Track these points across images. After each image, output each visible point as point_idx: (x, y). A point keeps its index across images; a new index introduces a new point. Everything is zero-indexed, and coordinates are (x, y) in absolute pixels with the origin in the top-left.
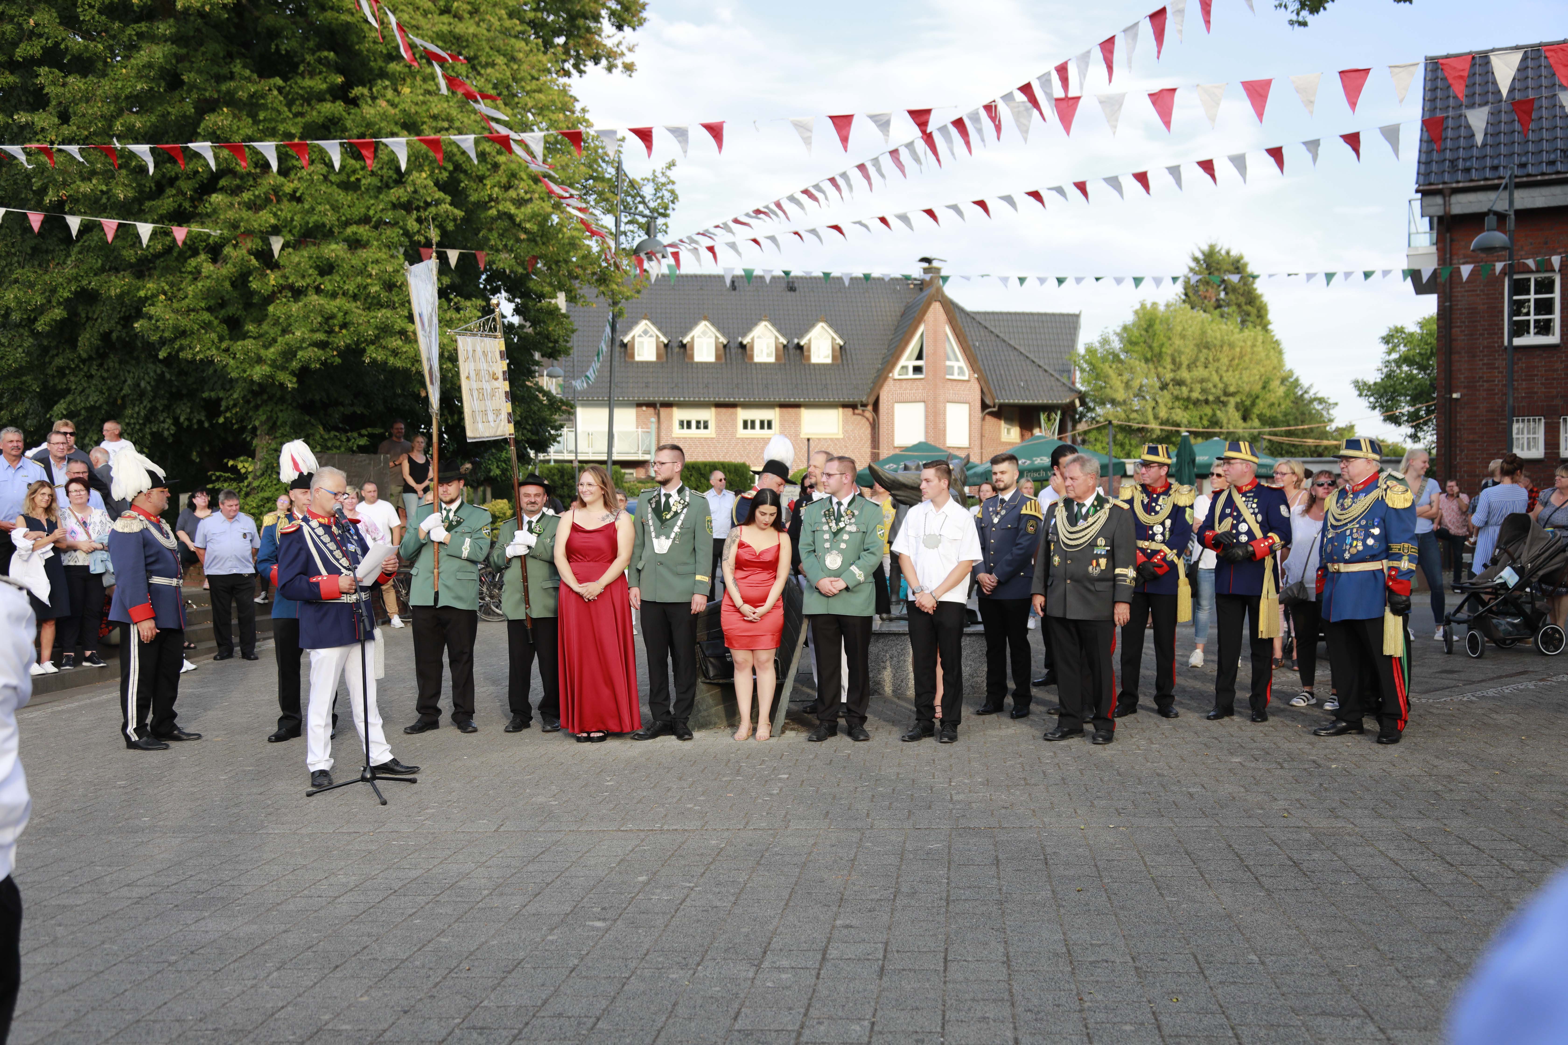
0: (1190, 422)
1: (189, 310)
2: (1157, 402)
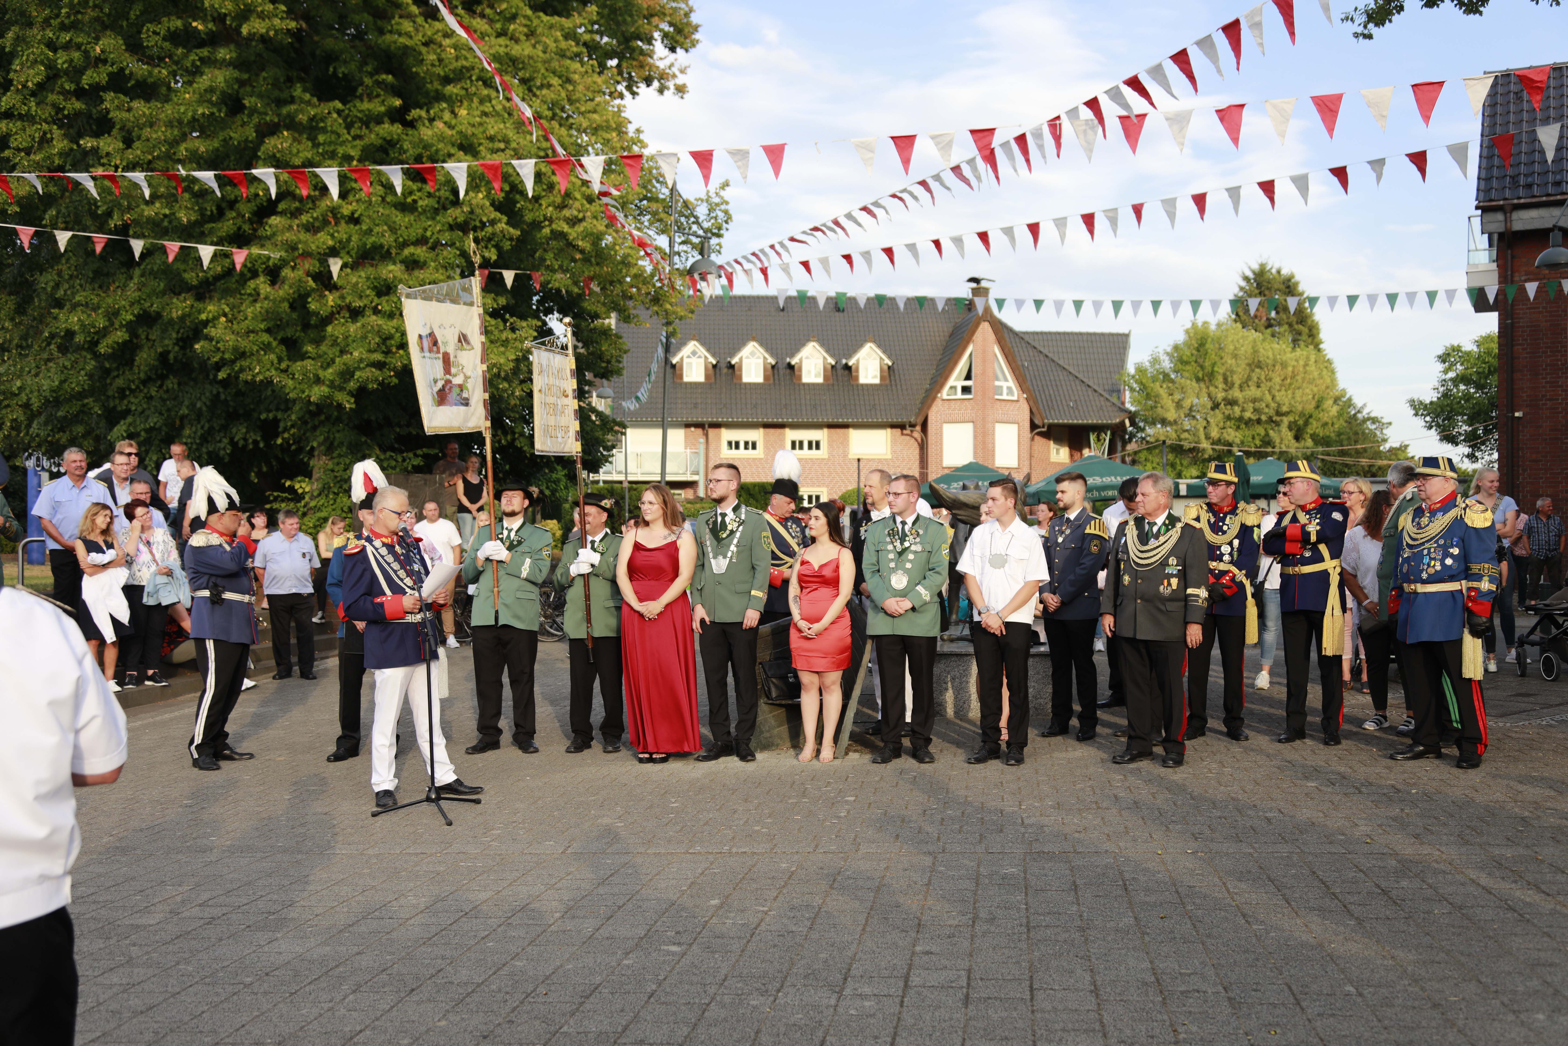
0: (1242, 442)
1: (249, 332)
2: (1208, 422)
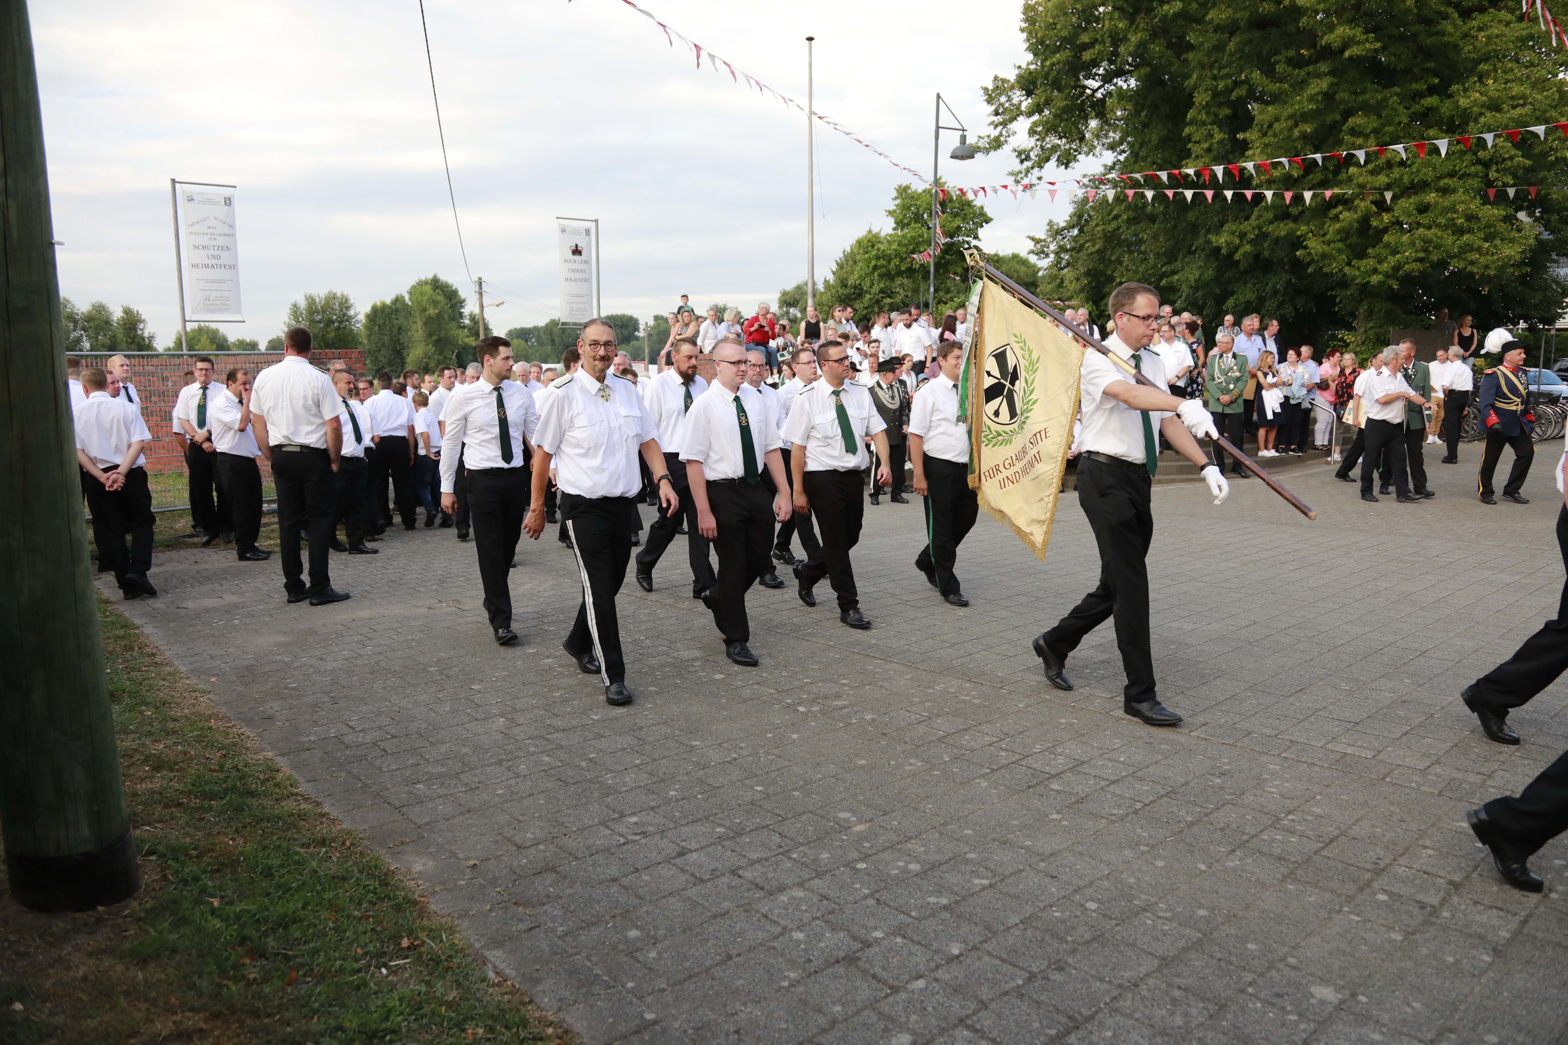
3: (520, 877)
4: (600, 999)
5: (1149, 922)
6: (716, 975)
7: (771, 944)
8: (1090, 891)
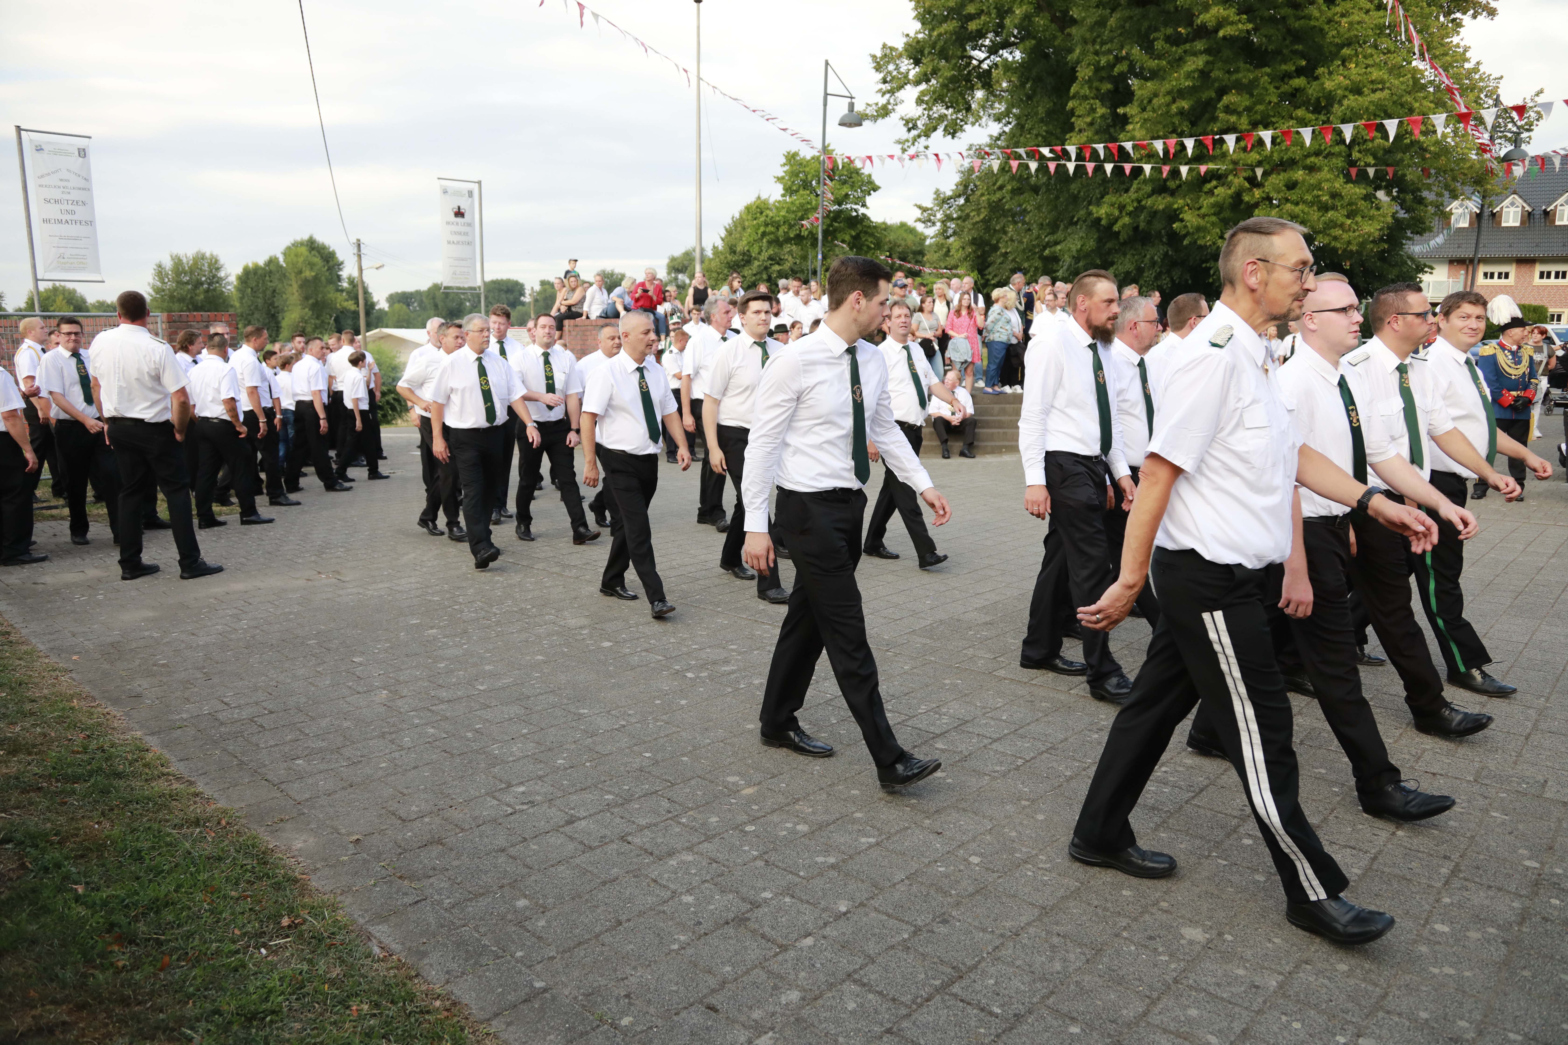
1: (1204, 216)
3: (405, 850)
4: (488, 970)
5: (1029, 873)
6: (606, 940)
7: (661, 908)
8: (973, 846)
